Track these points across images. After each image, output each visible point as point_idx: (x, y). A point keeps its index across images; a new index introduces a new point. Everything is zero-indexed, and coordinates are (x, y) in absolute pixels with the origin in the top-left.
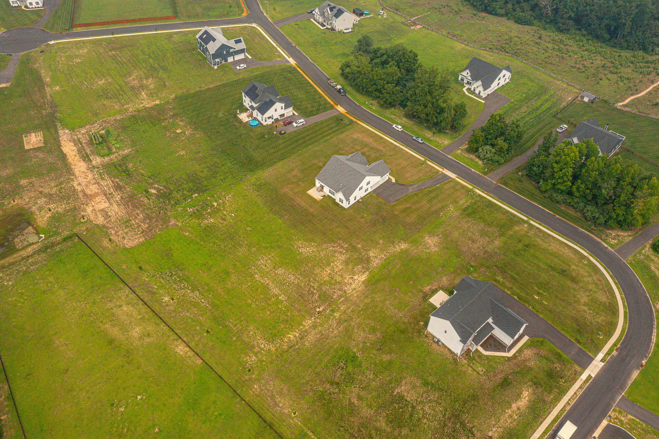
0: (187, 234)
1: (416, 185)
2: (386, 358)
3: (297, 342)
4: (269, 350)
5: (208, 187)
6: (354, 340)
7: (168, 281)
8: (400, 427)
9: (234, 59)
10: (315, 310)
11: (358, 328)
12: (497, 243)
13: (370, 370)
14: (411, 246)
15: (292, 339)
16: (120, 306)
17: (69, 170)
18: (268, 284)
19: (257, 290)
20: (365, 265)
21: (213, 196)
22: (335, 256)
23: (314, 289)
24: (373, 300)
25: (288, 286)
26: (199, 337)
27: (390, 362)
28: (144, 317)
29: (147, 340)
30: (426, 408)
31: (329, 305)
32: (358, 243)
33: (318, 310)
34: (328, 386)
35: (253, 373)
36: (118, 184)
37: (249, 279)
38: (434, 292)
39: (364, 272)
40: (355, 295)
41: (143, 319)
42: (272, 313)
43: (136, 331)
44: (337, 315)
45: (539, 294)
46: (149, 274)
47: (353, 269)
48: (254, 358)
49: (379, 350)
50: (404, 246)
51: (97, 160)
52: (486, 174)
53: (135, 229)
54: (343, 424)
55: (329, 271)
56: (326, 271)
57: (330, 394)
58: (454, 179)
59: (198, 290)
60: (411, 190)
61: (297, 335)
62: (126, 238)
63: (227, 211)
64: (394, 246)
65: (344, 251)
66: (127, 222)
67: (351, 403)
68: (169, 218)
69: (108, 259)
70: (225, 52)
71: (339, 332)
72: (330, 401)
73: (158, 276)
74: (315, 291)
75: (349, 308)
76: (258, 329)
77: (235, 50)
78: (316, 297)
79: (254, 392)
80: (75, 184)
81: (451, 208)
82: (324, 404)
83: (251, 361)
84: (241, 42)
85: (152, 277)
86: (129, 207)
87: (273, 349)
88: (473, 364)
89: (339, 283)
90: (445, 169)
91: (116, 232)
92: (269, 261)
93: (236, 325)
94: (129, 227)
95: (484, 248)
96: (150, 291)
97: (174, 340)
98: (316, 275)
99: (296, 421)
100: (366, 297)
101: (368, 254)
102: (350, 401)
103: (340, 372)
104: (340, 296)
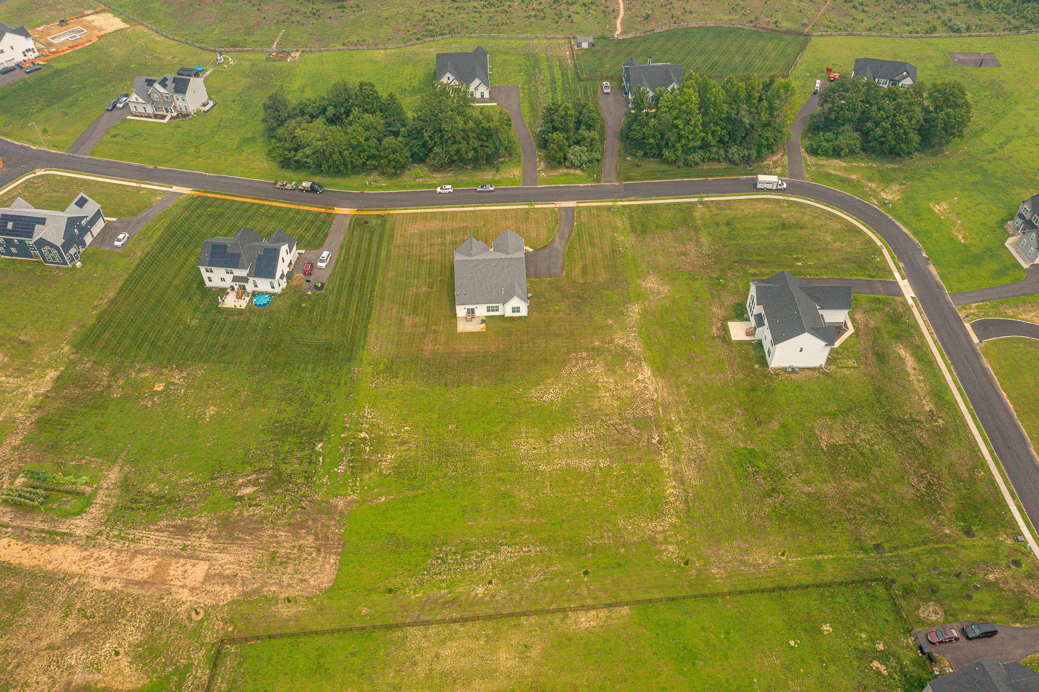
0: (383, 499)
2: (775, 426)
3: (684, 490)
4: (674, 525)
5: (322, 423)
6: (728, 437)
7: (450, 570)
8: (868, 473)
9: (93, 236)
10: (652, 444)
11: (714, 422)
12: (704, 240)
13: (780, 450)
14: (643, 303)
15: (675, 492)
16: (437, 656)
17: (52, 578)
18: (567, 464)
19: (565, 481)
20: (630, 358)
21: (345, 428)
22: (590, 375)
23: (621, 425)
24: (688, 385)
26: (584, 588)
27: (784, 426)
28: (487, 636)
29: (534, 653)
30: (863, 436)
31: (658, 426)
32: (592, 342)
33: (654, 441)
34: (769, 501)
35: (693, 562)
36: (174, 527)
38: (725, 329)
39: (640, 365)
40: (665, 395)
41: (488, 639)
42: (617, 487)
43: (505, 659)
44: (678, 429)
45: (797, 259)
46: (413, 587)
47: (625, 371)
48: (671, 548)
49: (759, 424)
50: (636, 309)
51: (81, 526)
52: (597, 180)
53: (299, 557)
55: (608, 394)
56: (604, 397)
57: (781, 505)
58: (578, 207)
59: (501, 544)
61: (674, 484)
62: (307, 577)
63: (392, 430)
64: (628, 316)
66: (273, 559)
67: (809, 495)
68: (327, 502)
69: (324, 623)
70: (76, 231)
71: (705, 443)
72: (792, 513)
73: (426, 577)
76: (631, 518)
77: (88, 219)
78: (633, 430)
79: (721, 578)
80: (97, 585)
82: (791, 520)
83: (673, 553)
84: (86, 201)
85: (421, 585)
86: (245, 540)
87: (674, 520)
88: (840, 363)
90: (556, 203)
91: (280, 584)
92: (531, 440)
93: (602, 537)
94: (286, 562)
95: (701, 253)
96: (447, 603)
97: (563, 620)
98: (600, 409)
99: (793, 561)
100: (677, 387)
101: (618, 345)
102: (805, 494)
103: (760, 479)
104: (655, 408)
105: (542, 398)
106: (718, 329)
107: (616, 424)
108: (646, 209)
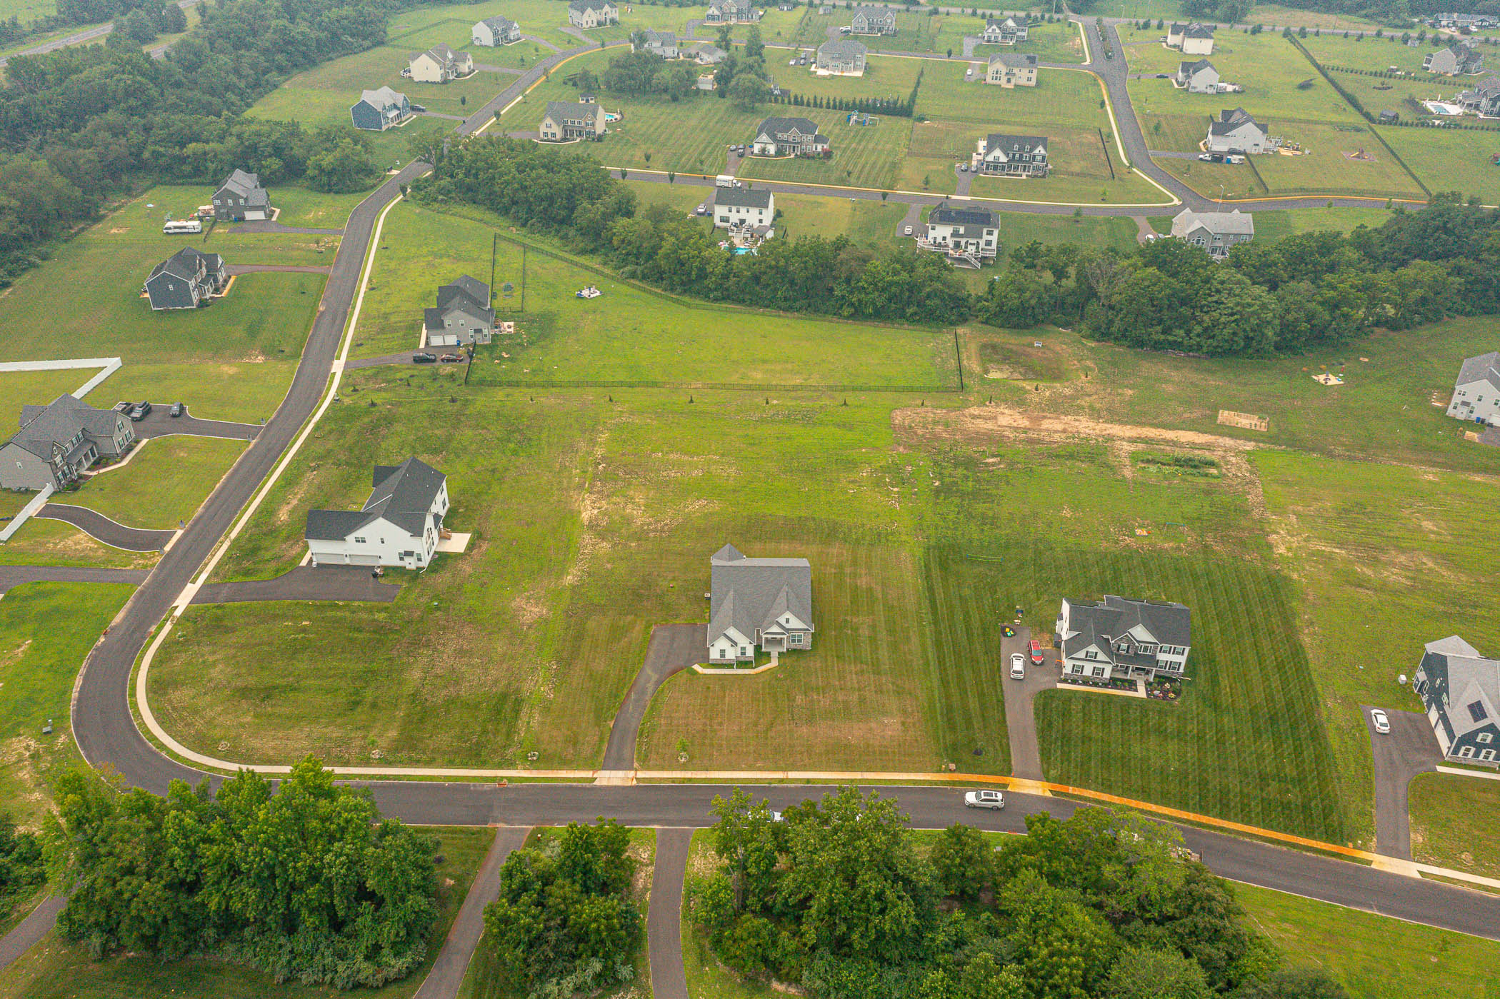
1: (649, 690)
8: (419, 438)
10: (606, 464)
20: (599, 528)
23: (632, 478)
25: (666, 466)
31: (595, 474)
33: (603, 465)
37: (721, 451)
38: (471, 547)
40: (575, 496)
44: (576, 471)
45: (304, 630)
53: (925, 424)
54: (478, 416)
58: (595, 768)
60: (650, 672)
61: (599, 439)
65: (645, 528)
66: (946, 424)
68: (914, 451)
71: (555, 462)
74: (628, 476)
75: (569, 483)
76: (645, 425)
78: (621, 473)
81: (545, 690)
84: (1476, 720)
87: (609, 421)
89: (609, 496)
90: (635, 783)
92: (725, 474)
94: (935, 422)
98: (648, 489)
105: (708, 502)
106: (480, 546)
107: (636, 478)
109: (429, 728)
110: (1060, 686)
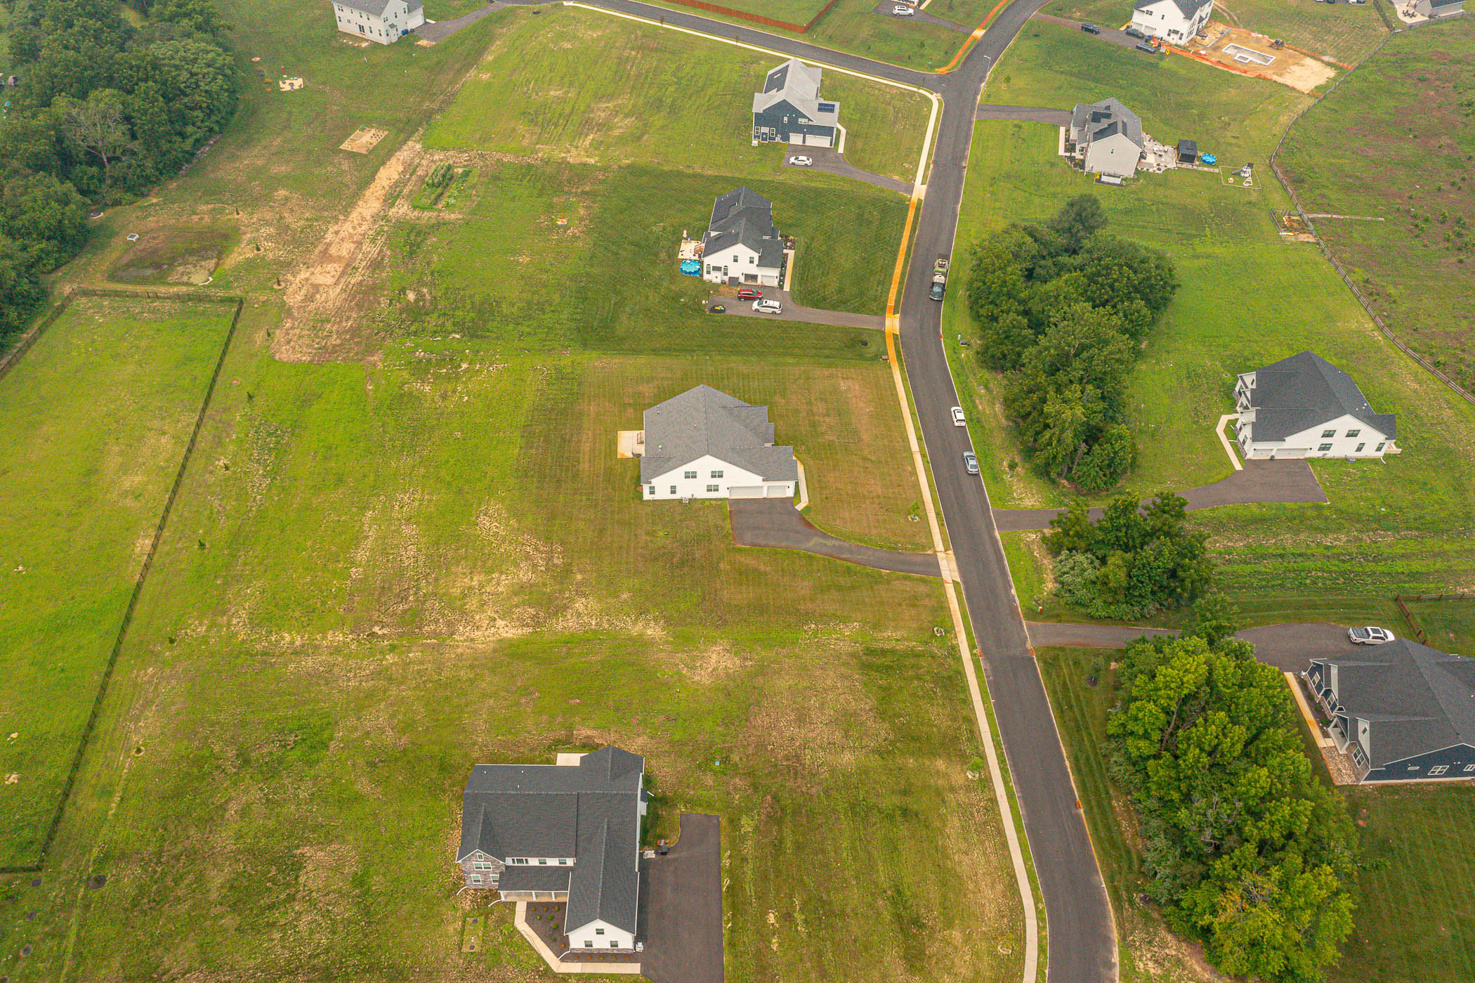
0: (371, 387)
1: (837, 543)
2: (363, 786)
3: (284, 653)
4: (234, 635)
5: (489, 334)
6: (359, 719)
7: (258, 439)
8: (233, 907)
9: (804, 141)
10: (373, 626)
11: (392, 705)
12: (847, 757)
13: (315, 784)
14: (667, 642)
15: (283, 643)
16: (163, 433)
17: (350, 206)
18: (366, 537)
19: (341, 534)
20: (542, 614)
21: (477, 352)
22: (517, 566)
23: (416, 594)
24: (472, 681)
25: (388, 561)
27: (358, 799)
29: (128, 501)
30: (306, 919)
31: (401, 635)
32: (580, 571)
33: (376, 629)
34: (231, 752)
35: (172, 650)
36: (382, 259)
37: (354, 510)
39: (526, 625)
40: (459, 650)
41: (161, 469)
42: (312, 583)
43: (133, 480)
44: (390, 658)
45: (787, 917)
46: (249, 414)
47: (517, 606)
48: (202, 629)
49: (373, 765)
50: (654, 631)
51: (400, 210)
52: (1032, 614)
53: (317, 337)
54: (171, 826)
55: (475, 583)
56: (472, 579)
57: (218, 767)
58: (942, 584)
59: (273, 479)
60: (811, 543)
61: (298, 643)
62: (292, 344)
63: (467, 387)
64: (636, 620)
65: (543, 568)
66: (322, 321)
67: (223, 807)
68: (379, 349)
69: (233, 359)
70: (786, 119)
71: (357, 689)
72: (203, 777)
73: (256, 423)
74: (411, 598)
75: (422, 663)
76: (263, 593)
77: (810, 123)
78: (402, 608)
79: (137, 676)
80: (332, 229)
81: (849, 630)
82: (189, 774)
83: (194, 630)
84: (832, 111)
85: (249, 420)
87: (241, 637)
88: (475, 921)
89: (463, 613)
90: (951, 552)
91: (291, 328)
92: (416, 504)
93: (246, 564)
94: (315, 329)
95: (804, 747)
96: (219, 438)
97: (151, 525)
98: (449, 574)
99: (126, 764)
100: (472, 667)
101: (572, 600)
102: (226, 802)
103: (274, 748)
104: (436, 635)
105: (485, 515)
106: (588, 737)
107: (419, 589)
108: (953, 683)
109: (925, 729)
110: (787, 288)
